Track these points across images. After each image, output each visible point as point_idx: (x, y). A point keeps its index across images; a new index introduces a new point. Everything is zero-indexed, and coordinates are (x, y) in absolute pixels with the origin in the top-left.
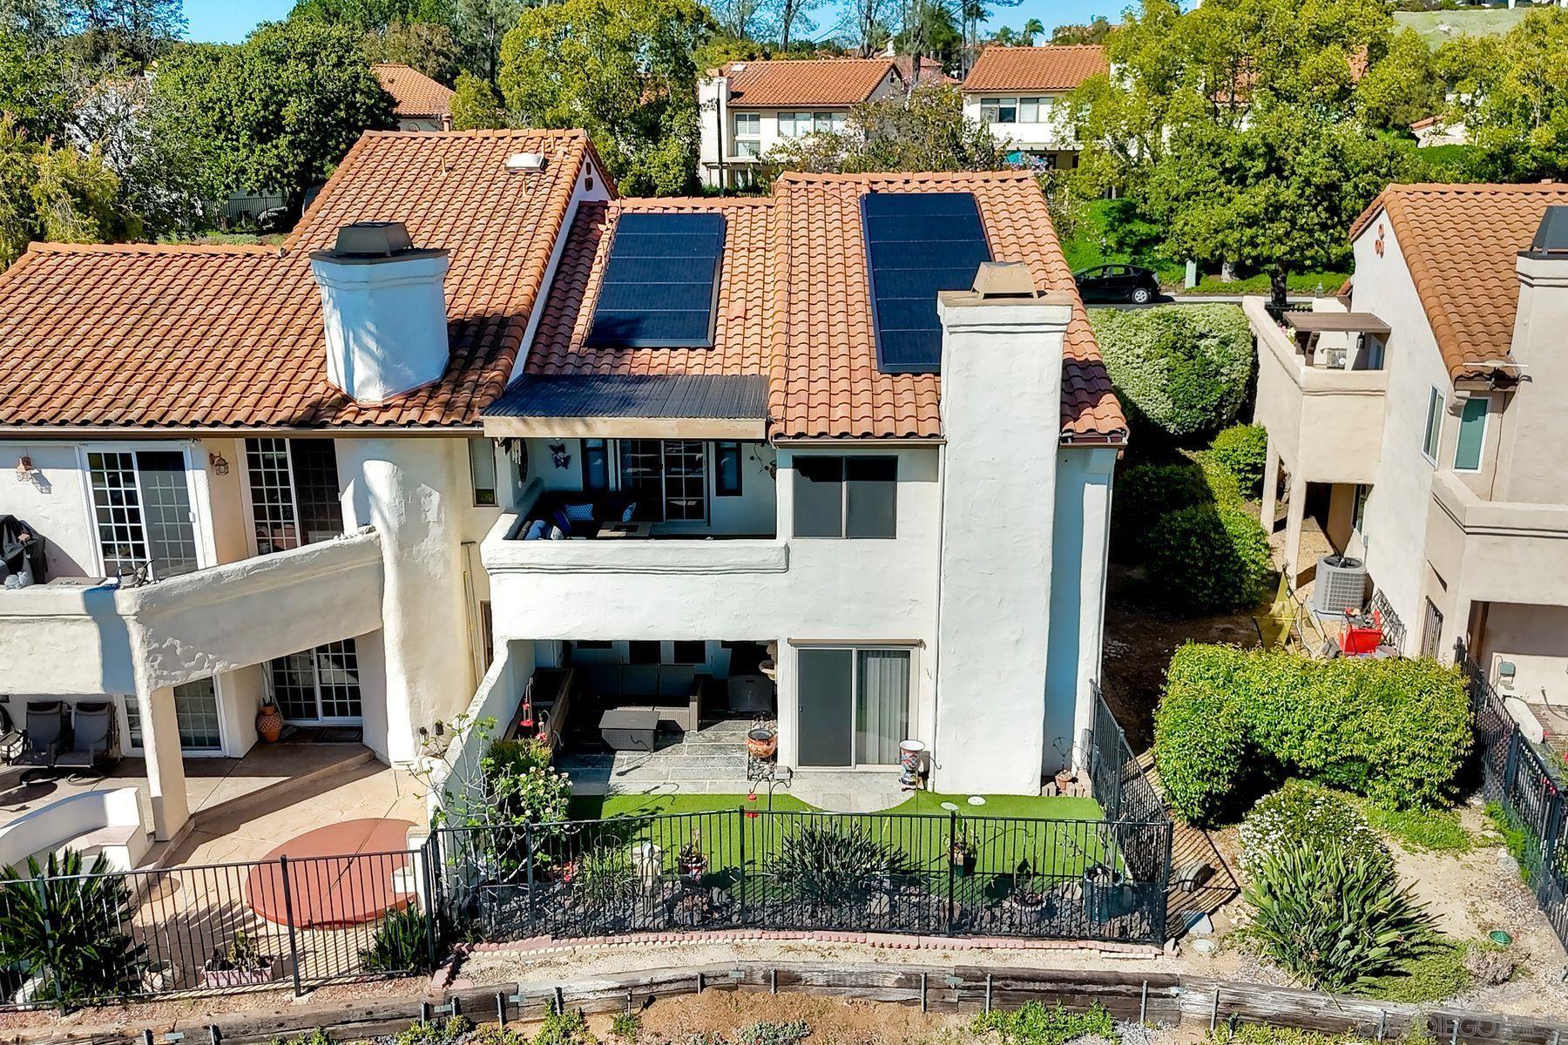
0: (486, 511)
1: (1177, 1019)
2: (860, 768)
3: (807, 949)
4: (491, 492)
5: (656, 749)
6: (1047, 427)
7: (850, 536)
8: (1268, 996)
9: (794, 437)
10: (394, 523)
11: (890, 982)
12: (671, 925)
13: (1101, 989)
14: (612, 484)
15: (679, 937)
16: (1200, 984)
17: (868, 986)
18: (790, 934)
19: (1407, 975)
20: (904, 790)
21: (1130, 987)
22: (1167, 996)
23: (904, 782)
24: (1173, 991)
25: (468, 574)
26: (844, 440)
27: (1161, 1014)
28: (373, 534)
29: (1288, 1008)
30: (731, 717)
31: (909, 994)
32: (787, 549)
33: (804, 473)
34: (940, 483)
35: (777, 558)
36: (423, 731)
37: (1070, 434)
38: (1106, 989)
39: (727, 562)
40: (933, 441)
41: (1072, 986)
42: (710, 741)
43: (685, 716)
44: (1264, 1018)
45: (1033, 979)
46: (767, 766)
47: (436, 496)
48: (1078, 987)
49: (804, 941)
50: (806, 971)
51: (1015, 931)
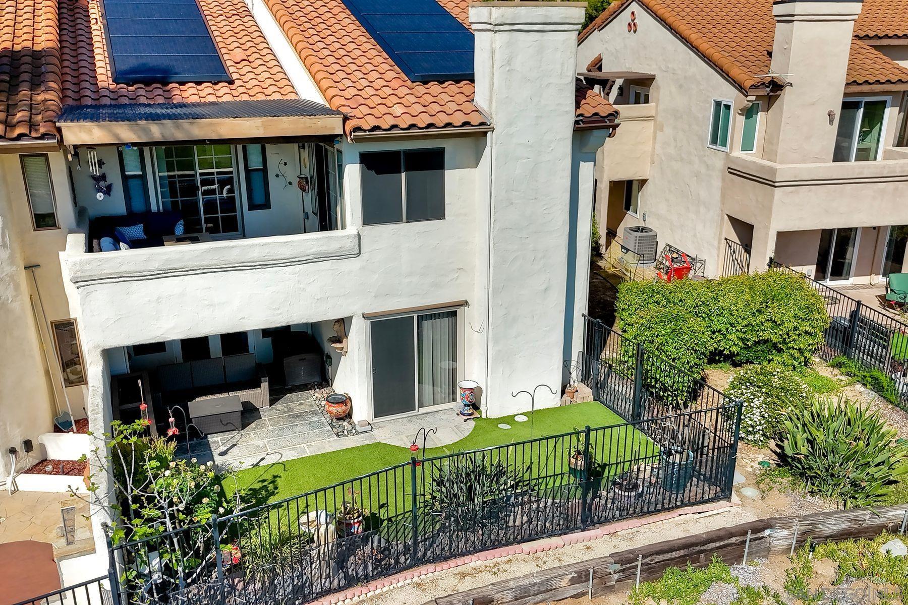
0: (47, 234)
1: (767, 552)
2: (422, 410)
3: (478, 571)
4: (52, 216)
5: (243, 427)
6: (567, 112)
7: (409, 220)
8: (832, 520)
9: (369, 131)
11: (564, 583)
12: (351, 582)
13: (718, 544)
14: (154, 208)
15: (365, 590)
16: (785, 523)
17: (547, 591)
18: (459, 561)
19: (896, 482)
20: (465, 421)
21: (738, 538)
22: (763, 538)
23: (464, 414)
24: (767, 532)
25: (36, 297)
26: (413, 131)
27: (756, 553)
29: (845, 525)
30: (291, 391)
31: (578, 588)
32: (357, 236)
33: (369, 167)
34: (479, 168)
35: (350, 246)
36: (13, 451)
37: (583, 117)
38: (722, 543)
39: (309, 252)
40: (483, 128)
41: (698, 548)
42: (285, 412)
43: (259, 395)
44: (828, 537)
45: (671, 550)
46: (345, 423)
48: (702, 548)
49: (473, 564)
50: (498, 592)
51: (625, 514)
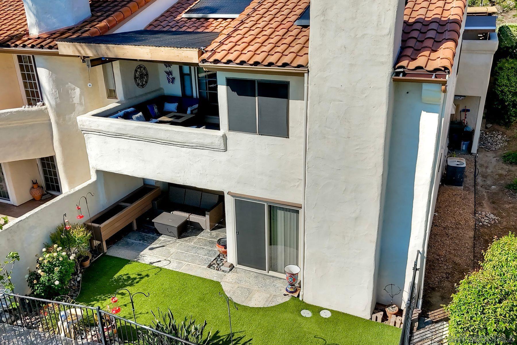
5: (180, 237)
7: (261, 133)
10: (53, 103)
20: (286, 295)
23: (287, 290)
26: (257, 67)
28: (43, 107)
32: (225, 137)
34: (305, 102)
35: (218, 142)
37: (402, 70)
40: (300, 70)
43: (204, 221)
46: (225, 260)
47: (78, 91)
